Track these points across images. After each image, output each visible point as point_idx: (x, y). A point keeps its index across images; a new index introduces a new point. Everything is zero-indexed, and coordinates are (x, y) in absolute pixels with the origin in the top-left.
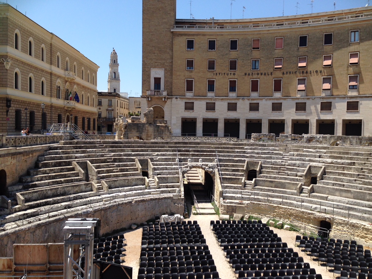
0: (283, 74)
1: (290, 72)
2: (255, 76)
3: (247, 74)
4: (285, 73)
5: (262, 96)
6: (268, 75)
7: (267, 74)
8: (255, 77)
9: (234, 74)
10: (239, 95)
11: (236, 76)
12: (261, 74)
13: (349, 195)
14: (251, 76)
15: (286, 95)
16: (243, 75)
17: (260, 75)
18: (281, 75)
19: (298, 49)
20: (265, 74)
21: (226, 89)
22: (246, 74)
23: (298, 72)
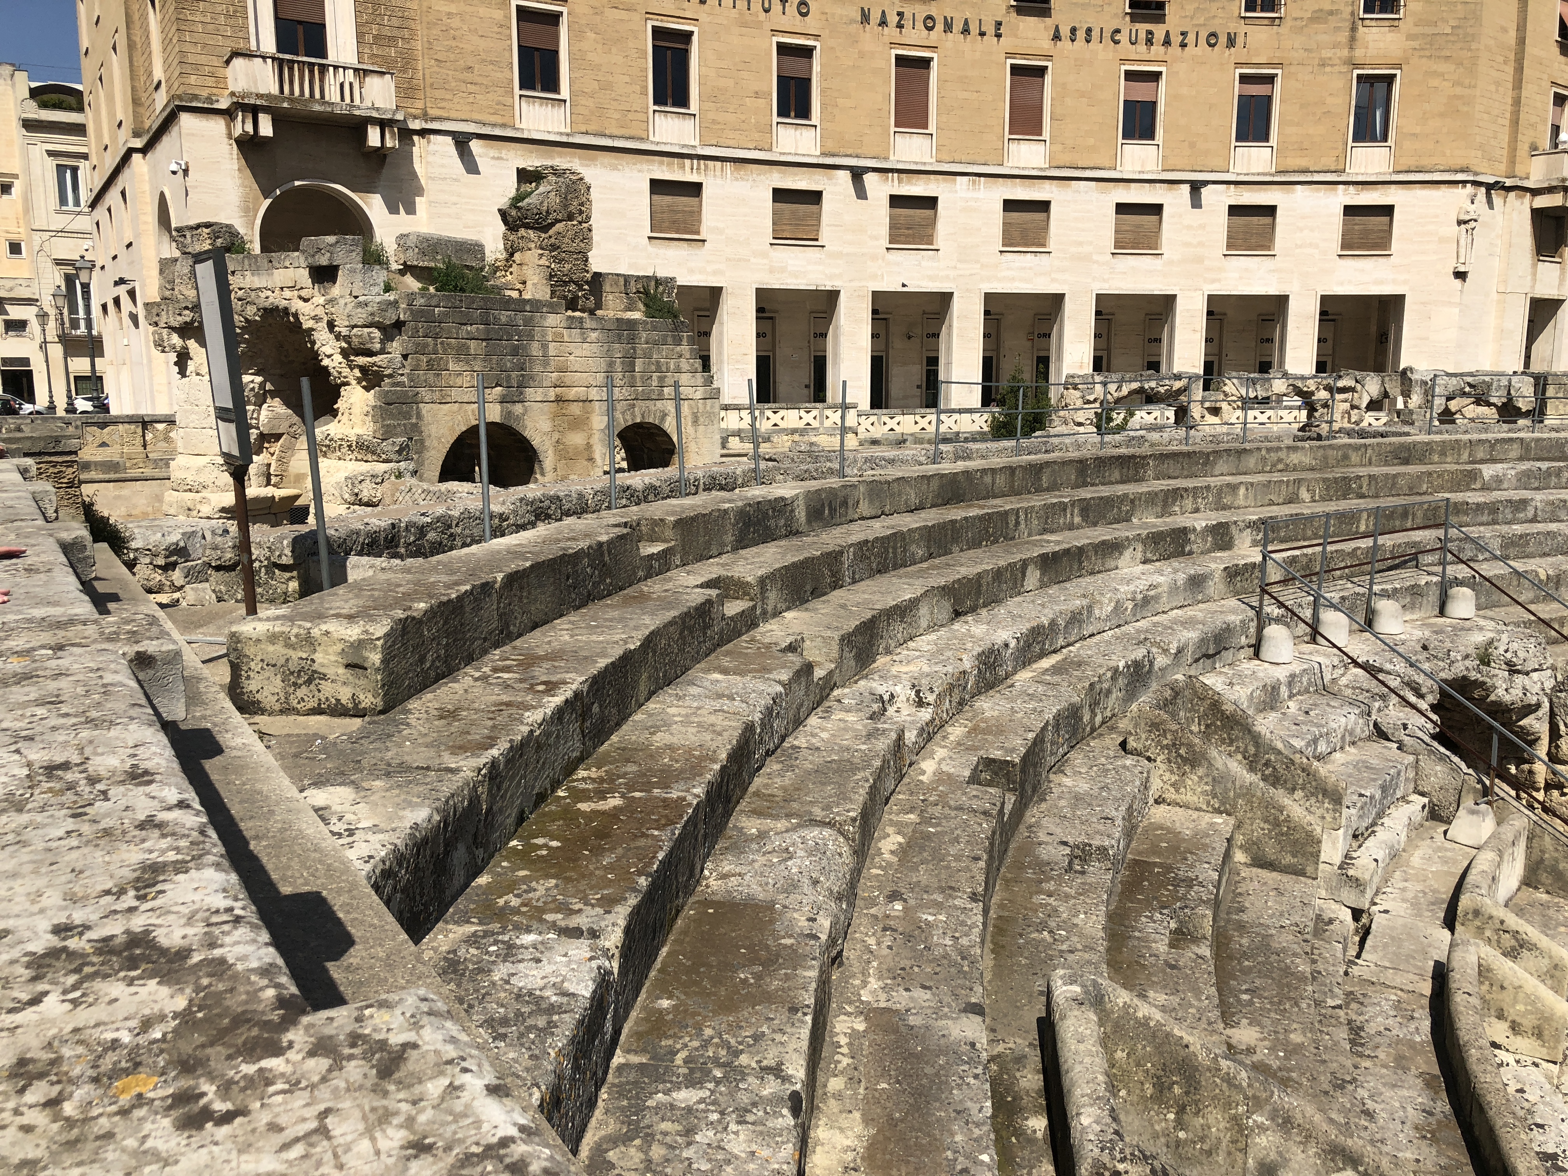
0: (1056, 36)
1: (1089, 31)
2: (915, 34)
3: (875, 17)
4: (1065, 31)
6: (982, 34)
7: (974, 29)
8: (916, 41)
9: (803, 8)
10: (831, 146)
11: (811, 24)
12: (948, 27)
14: (891, 31)
15: (1066, 159)
16: (852, 21)
17: (939, 27)
18: (1045, 44)
20: (966, 30)
21: (762, 102)
22: (865, 17)
23: (1123, 37)
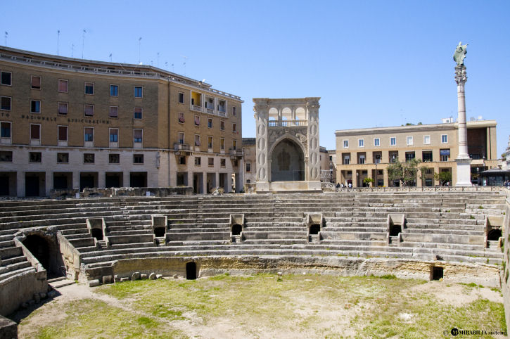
0: (69, 121)
1: (76, 120)
2: (35, 120)
3: (26, 116)
4: (71, 120)
5: (44, 145)
6: (52, 120)
7: (49, 119)
8: (35, 122)
9: (8, 115)
10: (14, 142)
11: (10, 119)
12: (43, 119)
13: (199, 237)
14: (30, 120)
15: (73, 145)
16: (20, 118)
17: (41, 119)
18: (66, 122)
19: (84, 96)
20: (48, 119)
22: (23, 117)
23: (84, 121)
